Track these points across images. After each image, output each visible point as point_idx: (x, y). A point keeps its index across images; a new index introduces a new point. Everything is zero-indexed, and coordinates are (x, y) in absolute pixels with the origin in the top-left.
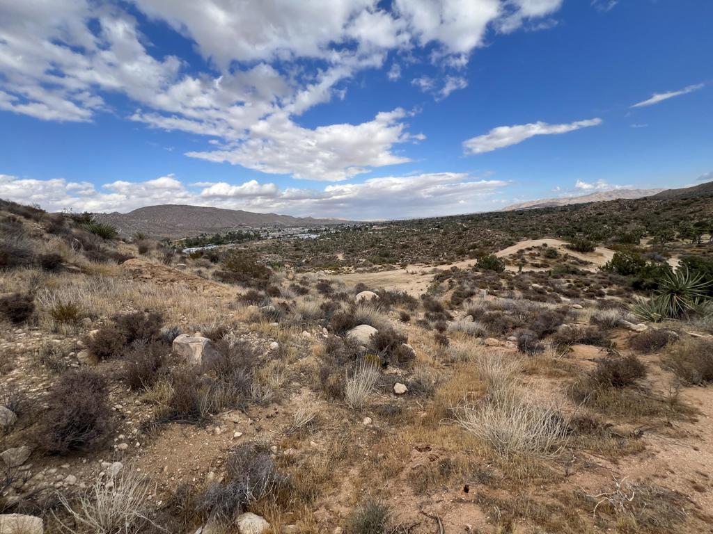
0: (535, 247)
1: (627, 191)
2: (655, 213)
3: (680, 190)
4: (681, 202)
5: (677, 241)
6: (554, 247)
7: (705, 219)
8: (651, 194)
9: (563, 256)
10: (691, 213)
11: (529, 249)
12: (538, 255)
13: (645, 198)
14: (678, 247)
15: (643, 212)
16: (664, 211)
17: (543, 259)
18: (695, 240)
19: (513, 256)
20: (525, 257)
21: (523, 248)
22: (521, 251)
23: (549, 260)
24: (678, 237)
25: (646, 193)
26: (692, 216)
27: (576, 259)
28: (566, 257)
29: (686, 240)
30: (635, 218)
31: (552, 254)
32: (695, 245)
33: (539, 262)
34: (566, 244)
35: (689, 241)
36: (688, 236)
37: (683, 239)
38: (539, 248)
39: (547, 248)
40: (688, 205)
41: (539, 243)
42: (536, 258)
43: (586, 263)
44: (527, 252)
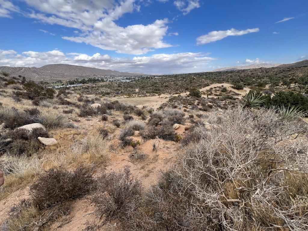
0: (218, 87)
1: (266, 64)
2: (275, 74)
3: (288, 65)
4: (287, 69)
5: (281, 86)
6: (226, 87)
7: (294, 77)
8: (276, 66)
9: (229, 91)
10: (290, 74)
11: (215, 88)
12: (219, 91)
13: (273, 68)
14: (280, 89)
15: (270, 74)
16: (279, 73)
17: (220, 92)
18: (288, 86)
19: (208, 91)
20: (212, 91)
21: (213, 87)
22: (212, 88)
23: (222, 93)
24: (282, 85)
25: (274, 65)
26: (290, 76)
27: (235, 93)
28: (230, 91)
29: (284, 86)
30: (267, 76)
31: (224, 90)
32: (287, 88)
33: (218, 94)
34: (232, 86)
35: (286, 86)
36: (286, 84)
37: (283, 86)
38: (220, 87)
39: (223, 87)
40: (289, 71)
41: (220, 85)
42: (217, 91)
43: (238, 95)
44: (214, 89)
